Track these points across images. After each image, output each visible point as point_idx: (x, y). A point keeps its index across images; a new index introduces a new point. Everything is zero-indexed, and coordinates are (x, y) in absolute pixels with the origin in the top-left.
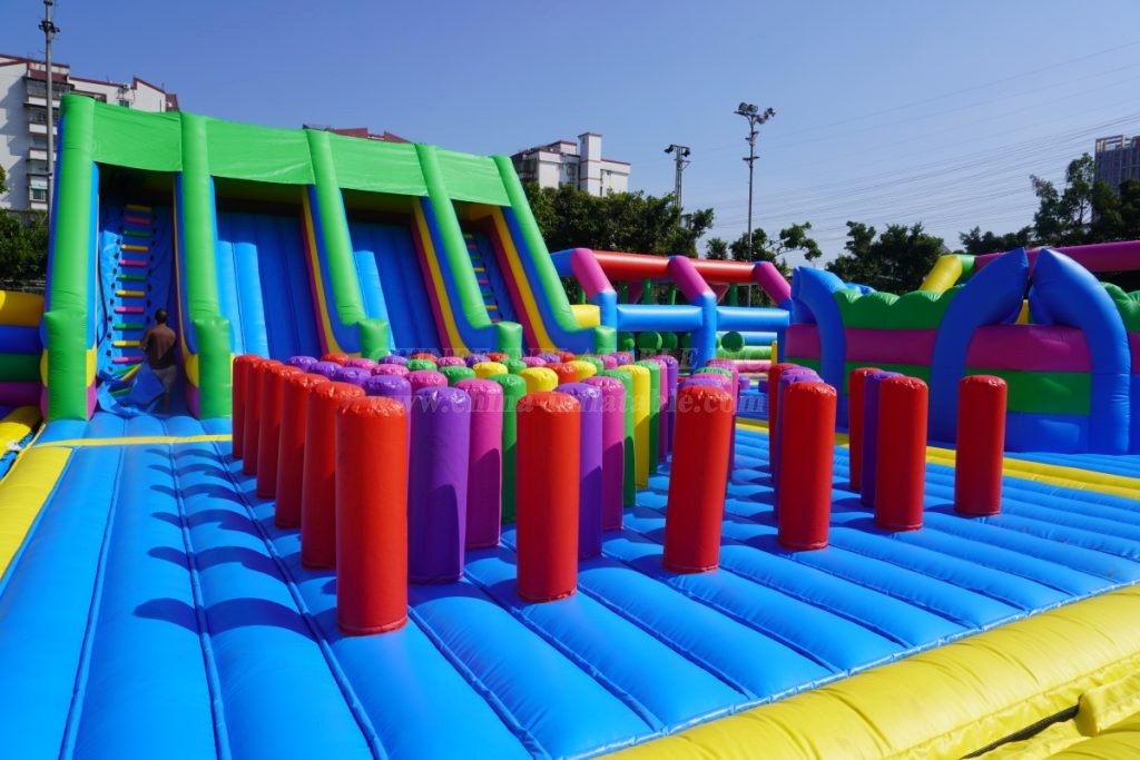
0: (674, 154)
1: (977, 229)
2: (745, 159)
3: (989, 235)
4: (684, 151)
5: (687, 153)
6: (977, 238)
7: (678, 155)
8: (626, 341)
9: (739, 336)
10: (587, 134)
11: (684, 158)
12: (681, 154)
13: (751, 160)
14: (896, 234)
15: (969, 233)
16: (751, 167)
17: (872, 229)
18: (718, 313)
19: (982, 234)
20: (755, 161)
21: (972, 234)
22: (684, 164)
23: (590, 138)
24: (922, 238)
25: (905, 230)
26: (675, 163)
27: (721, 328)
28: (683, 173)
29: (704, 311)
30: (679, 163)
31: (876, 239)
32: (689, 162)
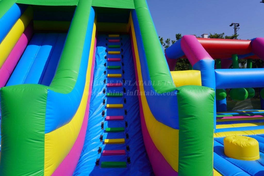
0: (233, 26)
4: (237, 25)
5: (238, 25)
7: (235, 26)
8: (221, 94)
10: (204, 34)
11: (237, 27)
12: (236, 26)
22: (237, 29)
23: (204, 35)
26: (234, 29)
30: (235, 29)
32: (239, 28)
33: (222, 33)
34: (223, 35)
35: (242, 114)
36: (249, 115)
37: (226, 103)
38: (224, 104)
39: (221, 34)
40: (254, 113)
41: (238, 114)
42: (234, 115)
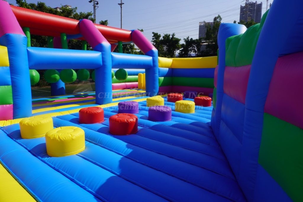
0: (92, 3)
1: (188, 37)
2: (119, 4)
3: (192, 39)
4: (96, 3)
5: (97, 4)
6: (188, 40)
7: (94, 4)
9: (125, 71)
11: (96, 5)
13: (121, 4)
14: (166, 37)
15: (186, 38)
16: (121, 7)
17: (160, 35)
18: (112, 57)
19: (190, 39)
20: (122, 5)
21: (187, 39)
22: (96, 8)
24: (175, 38)
25: (169, 35)
26: (93, 7)
27: (114, 67)
28: (96, 11)
29: (103, 54)
30: (95, 7)
31: (161, 38)
32: (98, 7)
33: (75, 7)
34: (76, 9)
35: (79, 96)
36: (84, 97)
37: (64, 87)
38: (63, 88)
39: (73, 8)
40: (89, 94)
41: (74, 96)
42: (69, 98)
